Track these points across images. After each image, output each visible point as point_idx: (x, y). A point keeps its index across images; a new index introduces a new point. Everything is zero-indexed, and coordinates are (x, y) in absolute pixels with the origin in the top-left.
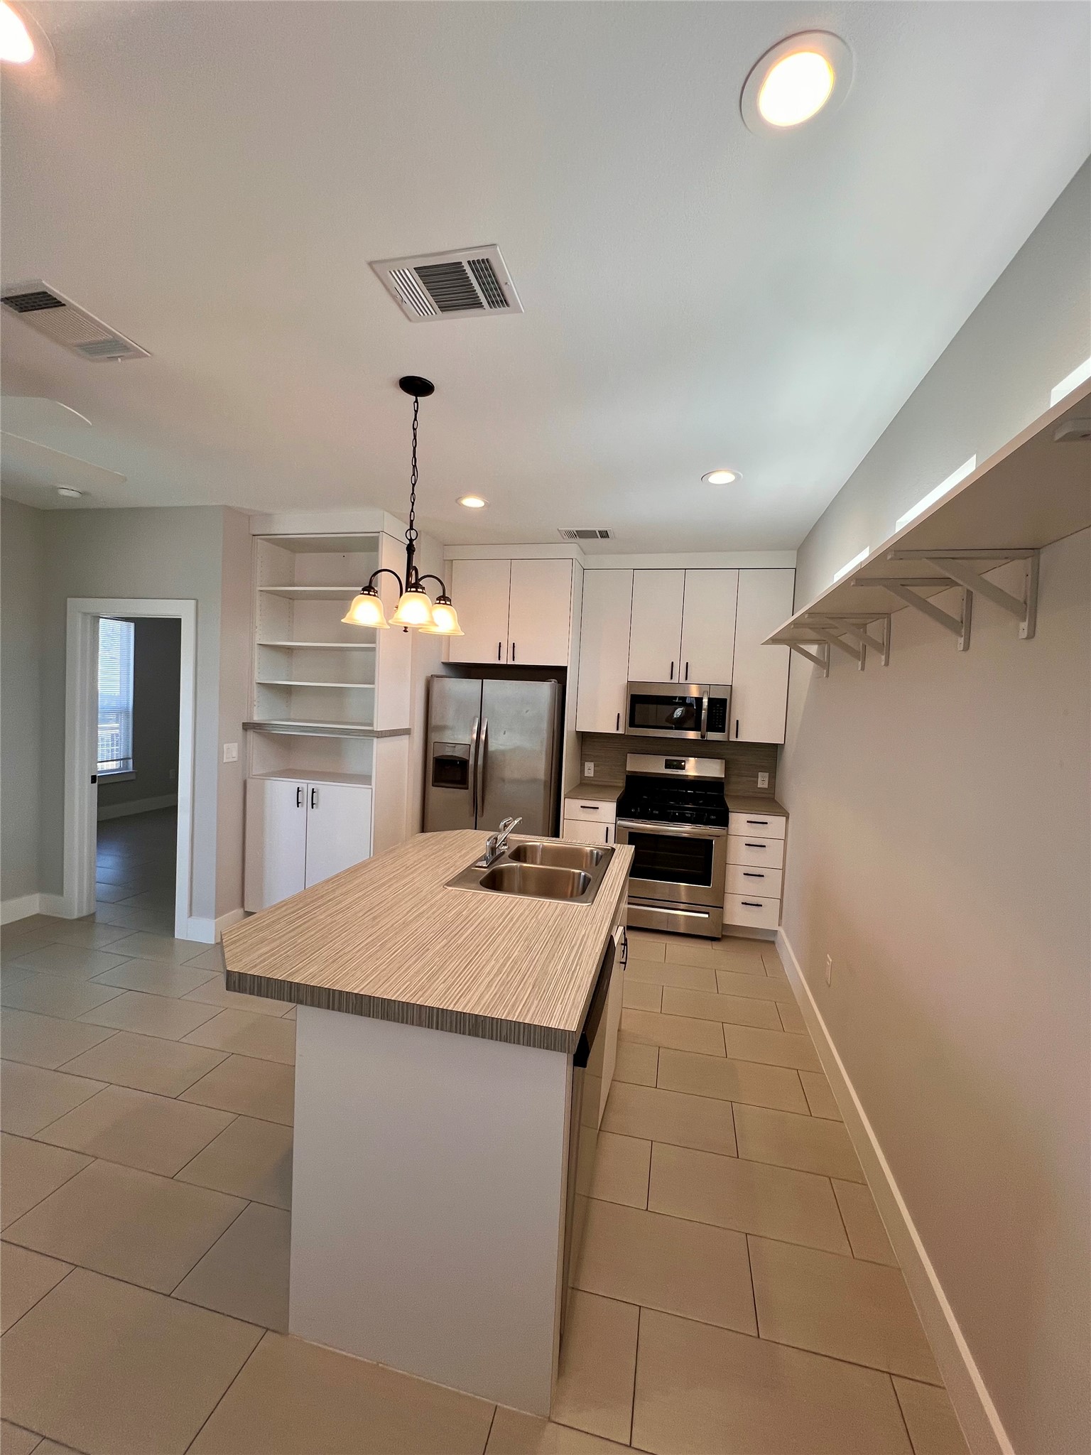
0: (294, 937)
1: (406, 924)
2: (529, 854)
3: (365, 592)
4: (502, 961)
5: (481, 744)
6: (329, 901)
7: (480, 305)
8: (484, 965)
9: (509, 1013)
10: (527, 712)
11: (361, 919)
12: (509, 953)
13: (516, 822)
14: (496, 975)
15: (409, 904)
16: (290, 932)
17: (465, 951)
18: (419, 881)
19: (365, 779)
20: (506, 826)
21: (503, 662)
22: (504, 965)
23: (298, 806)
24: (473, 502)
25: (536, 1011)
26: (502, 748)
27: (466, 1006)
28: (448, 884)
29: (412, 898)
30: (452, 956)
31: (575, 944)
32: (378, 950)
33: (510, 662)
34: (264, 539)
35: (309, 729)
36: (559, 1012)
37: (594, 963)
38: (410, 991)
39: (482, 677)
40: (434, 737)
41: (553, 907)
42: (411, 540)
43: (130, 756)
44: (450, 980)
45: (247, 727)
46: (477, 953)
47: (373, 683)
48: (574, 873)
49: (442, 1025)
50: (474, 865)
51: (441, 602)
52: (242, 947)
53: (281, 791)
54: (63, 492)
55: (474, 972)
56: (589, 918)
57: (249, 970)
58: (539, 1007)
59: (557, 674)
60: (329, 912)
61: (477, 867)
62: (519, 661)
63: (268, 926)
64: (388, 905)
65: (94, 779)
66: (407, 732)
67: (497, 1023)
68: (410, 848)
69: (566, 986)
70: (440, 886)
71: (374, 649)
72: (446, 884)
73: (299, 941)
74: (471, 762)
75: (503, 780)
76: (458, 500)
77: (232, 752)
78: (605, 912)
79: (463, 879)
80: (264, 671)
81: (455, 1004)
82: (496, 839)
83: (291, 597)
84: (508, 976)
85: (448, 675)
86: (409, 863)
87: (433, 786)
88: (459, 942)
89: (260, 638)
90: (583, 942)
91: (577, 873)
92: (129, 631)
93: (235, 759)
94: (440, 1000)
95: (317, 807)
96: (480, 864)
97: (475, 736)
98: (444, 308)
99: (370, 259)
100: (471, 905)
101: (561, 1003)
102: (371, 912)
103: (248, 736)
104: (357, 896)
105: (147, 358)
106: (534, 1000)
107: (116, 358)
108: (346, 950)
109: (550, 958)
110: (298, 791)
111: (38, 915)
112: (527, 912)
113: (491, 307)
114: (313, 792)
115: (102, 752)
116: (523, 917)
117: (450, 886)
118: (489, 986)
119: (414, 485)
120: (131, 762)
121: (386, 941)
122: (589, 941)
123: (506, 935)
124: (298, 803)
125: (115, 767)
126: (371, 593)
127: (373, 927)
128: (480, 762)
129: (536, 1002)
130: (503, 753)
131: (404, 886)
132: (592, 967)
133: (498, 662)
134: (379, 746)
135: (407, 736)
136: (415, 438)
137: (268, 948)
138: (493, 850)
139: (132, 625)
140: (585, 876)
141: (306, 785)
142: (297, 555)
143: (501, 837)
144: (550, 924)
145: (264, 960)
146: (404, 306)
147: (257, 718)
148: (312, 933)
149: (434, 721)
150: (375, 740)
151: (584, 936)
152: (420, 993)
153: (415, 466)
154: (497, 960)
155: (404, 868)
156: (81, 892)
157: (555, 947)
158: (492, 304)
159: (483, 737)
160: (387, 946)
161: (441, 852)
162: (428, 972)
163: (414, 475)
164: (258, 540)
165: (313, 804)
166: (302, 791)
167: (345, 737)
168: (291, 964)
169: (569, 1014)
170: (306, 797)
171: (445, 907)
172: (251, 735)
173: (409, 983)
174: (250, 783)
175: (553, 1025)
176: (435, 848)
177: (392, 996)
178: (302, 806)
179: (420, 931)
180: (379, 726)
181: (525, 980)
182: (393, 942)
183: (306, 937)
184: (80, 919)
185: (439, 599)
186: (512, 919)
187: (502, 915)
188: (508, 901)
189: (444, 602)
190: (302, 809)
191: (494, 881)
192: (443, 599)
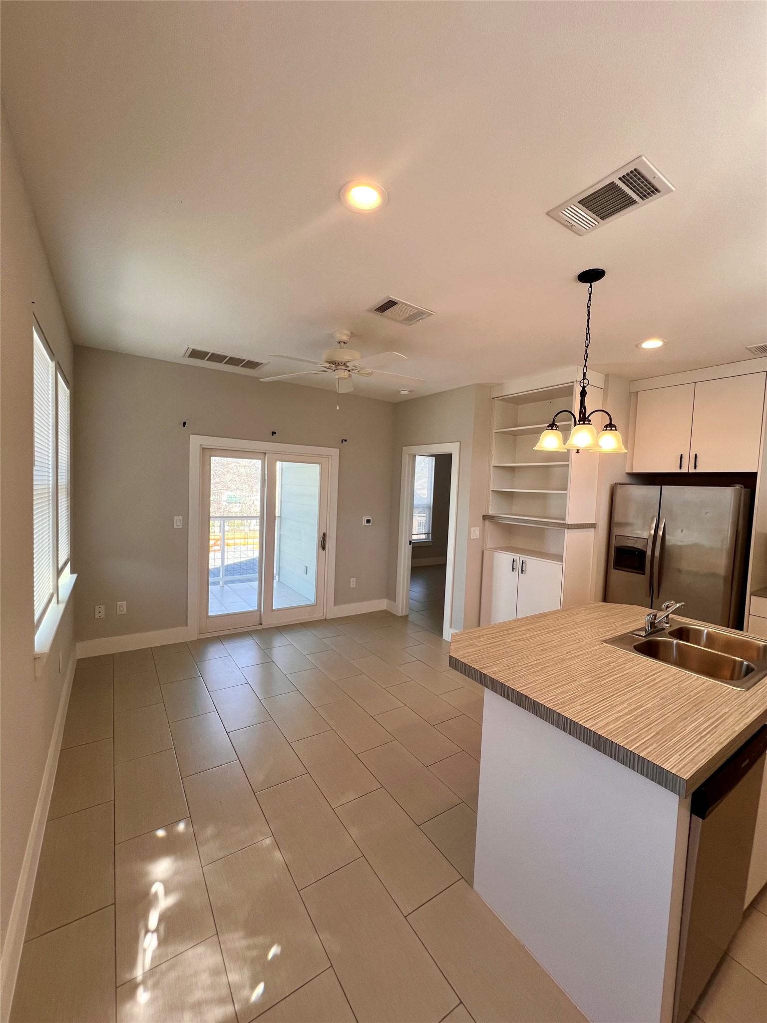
0: (489, 647)
1: (563, 660)
2: (691, 635)
3: (549, 428)
4: (634, 706)
5: (660, 540)
6: (516, 632)
7: (633, 202)
8: (618, 705)
9: (627, 744)
10: (706, 513)
11: (533, 648)
12: (643, 704)
13: (678, 605)
14: (626, 714)
15: (570, 647)
16: (488, 644)
17: (605, 690)
18: (582, 634)
19: (559, 558)
20: (668, 607)
21: (684, 470)
22: (635, 709)
23: (513, 571)
24: (653, 344)
25: (652, 752)
26: (679, 543)
27: (593, 726)
28: (605, 641)
29: (574, 644)
30: (593, 690)
31: (714, 716)
32: (539, 671)
33: (692, 470)
34: (498, 400)
35: (521, 521)
36: (675, 760)
37: (728, 737)
38: (555, 702)
39: (661, 484)
40: (616, 531)
41: (700, 682)
42: (584, 387)
43: (431, 532)
44: (586, 706)
45: (485, 517)
46: (614, 694)
47: (566, 490)
48: (735, 660)
49: (574, 732)
50: (632, 632)
51: (608, 429)
52: (460, 645)
53: (503, 560)
54: (402, 393)
55: (607, 707)
56: (739, 701)
57: (461, 658)
58: (656, 750)
59: (747, 481)
60: (514, 639)
61: (634, 634)
62: (702, 469)
63: (477, 637)
64: (555, 644)
65: (410, 542)
66: (593, 526)
67: (616, 747)
68: (583, 610)
69: (689, 745)
70: (599, 641)
71: (567, 466)
72: (603, 641)
73: (491, 651)
74: (649, 553)
75: (679, 571)
76: (637, 346)
77: (476, 532)
78: (759, 701)
79: (620, 641)
80: (496, 483)
81: (585, 722)
82: (655, 616)
83: (515, 434)
84: (635, 719)
85: (633, 482)
86: (578, 621)
87: (614, 569)
88: (602, 683)
89: (494, 463)
90: (722, 718)
91: (739, 661)
92: (432, 463)
93: (478, 537)
94: (574, 714)
95: (525, 573)
96: (640, 633)
97: (653, 532)
98: (603, 218)
99: (546, 211)
100: (619, 661)
101: (680, 755)
102: (542, 646)
103: (486, 523)
104: (535, 633)
105: (433, 316)
106: (654, 742)
107: (420, 320)
108: (519, 664)
109: (682, 718)
110: (514, 561)
111: (386, 610)
112: (671, 679)
113: (643, 200)
114: (523, 563)
115: (416, 528)
116: (666, 681)
117: (606, 643)
118: (617, 719)
119: (587, 347)
120: (431, 535)
121: (546, 667)
122: (731, 719)
123: (645, 690)
124: (513, 569)
125: (424, 538)
126: (553, 428)
127: (541, 655)
128: (657, 554)
129: (655, 745)
130: (681, 548)
131: (570, 635)
132: (726, 739)
133: (679, 471)
134: (569, 534)
135: (594, 529)
136: (589, 313)
137: (474, 650)
138: (652, 624)
139: (434, 458)
140: (748, 666)
141: (519, 558)
142: (520, 406)
143: (661, 615)
144: (692, 694)
145: (470, 656)
146: (574, 229)
147: (491, 512)
148: (501, 648)
149: (617, 518)
150: (566, 530)
151: (726, 713)
152: (561, 706)
153: (588, 334)
154: (630, 705)
155: (574, 623)
156: (403, 603)
157: (691, 712)
158: (644, 197)
159: (661, 533)
160: (547, 670)
161: (607, 618)
162: (570, 695)
163: (587, 340)
164: (496, 402)
165: (522, 571)
166: (516, 561)
167: (545, 527)
168: (483, 663)
169: (686, 765)
170: (518, 566)
171: (597, 657)
172: (487, 522)
173: (555, 697)
174: (485, 552)
175: (665, 766)
176: (603, 614)
177: (541, 701)
178: (516, 571)
179: (573, 667)
180: (569, 520)
181: (651, 726)
182: (550, 669)
183: (496, 649)
184: (401, 616)
185: (606, 426)
186: (654, 680)
187: (646, 674)
188: (655, 666)
189: (610, 428)
190: (516, 573)
191: (650, 649)
192: (610, 426)
